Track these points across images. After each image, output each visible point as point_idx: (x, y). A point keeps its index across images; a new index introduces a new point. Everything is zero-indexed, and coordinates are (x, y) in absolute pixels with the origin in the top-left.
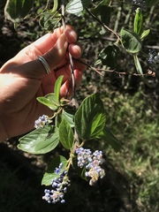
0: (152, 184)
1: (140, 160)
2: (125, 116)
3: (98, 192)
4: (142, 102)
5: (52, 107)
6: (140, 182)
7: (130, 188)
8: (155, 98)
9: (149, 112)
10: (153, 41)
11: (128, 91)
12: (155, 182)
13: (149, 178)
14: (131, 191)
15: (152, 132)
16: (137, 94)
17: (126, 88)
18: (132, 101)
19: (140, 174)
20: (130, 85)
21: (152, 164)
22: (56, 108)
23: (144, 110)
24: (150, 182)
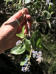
0: (53, 66)
1: (49, 57)
2: (44, 42)
3: (35, 69)
4: (50, 37)
5: (22, 37)
6: (49, 65)
7: (45, 68)
8: (54, 36)
9: (52, 41)
10: (54, 16)
11: (45, 33)
12: (55, 65)
13: (52, 64)
14: (46, 68)
15: (53, 48)
16: (48, 34)
17: (44, 32)
18: (46, 37)
19: (49, 62)
20: (46, 31)
21: (53, 59)
22: (23, 37)
23: (50, 40)
24: (53, 65)
